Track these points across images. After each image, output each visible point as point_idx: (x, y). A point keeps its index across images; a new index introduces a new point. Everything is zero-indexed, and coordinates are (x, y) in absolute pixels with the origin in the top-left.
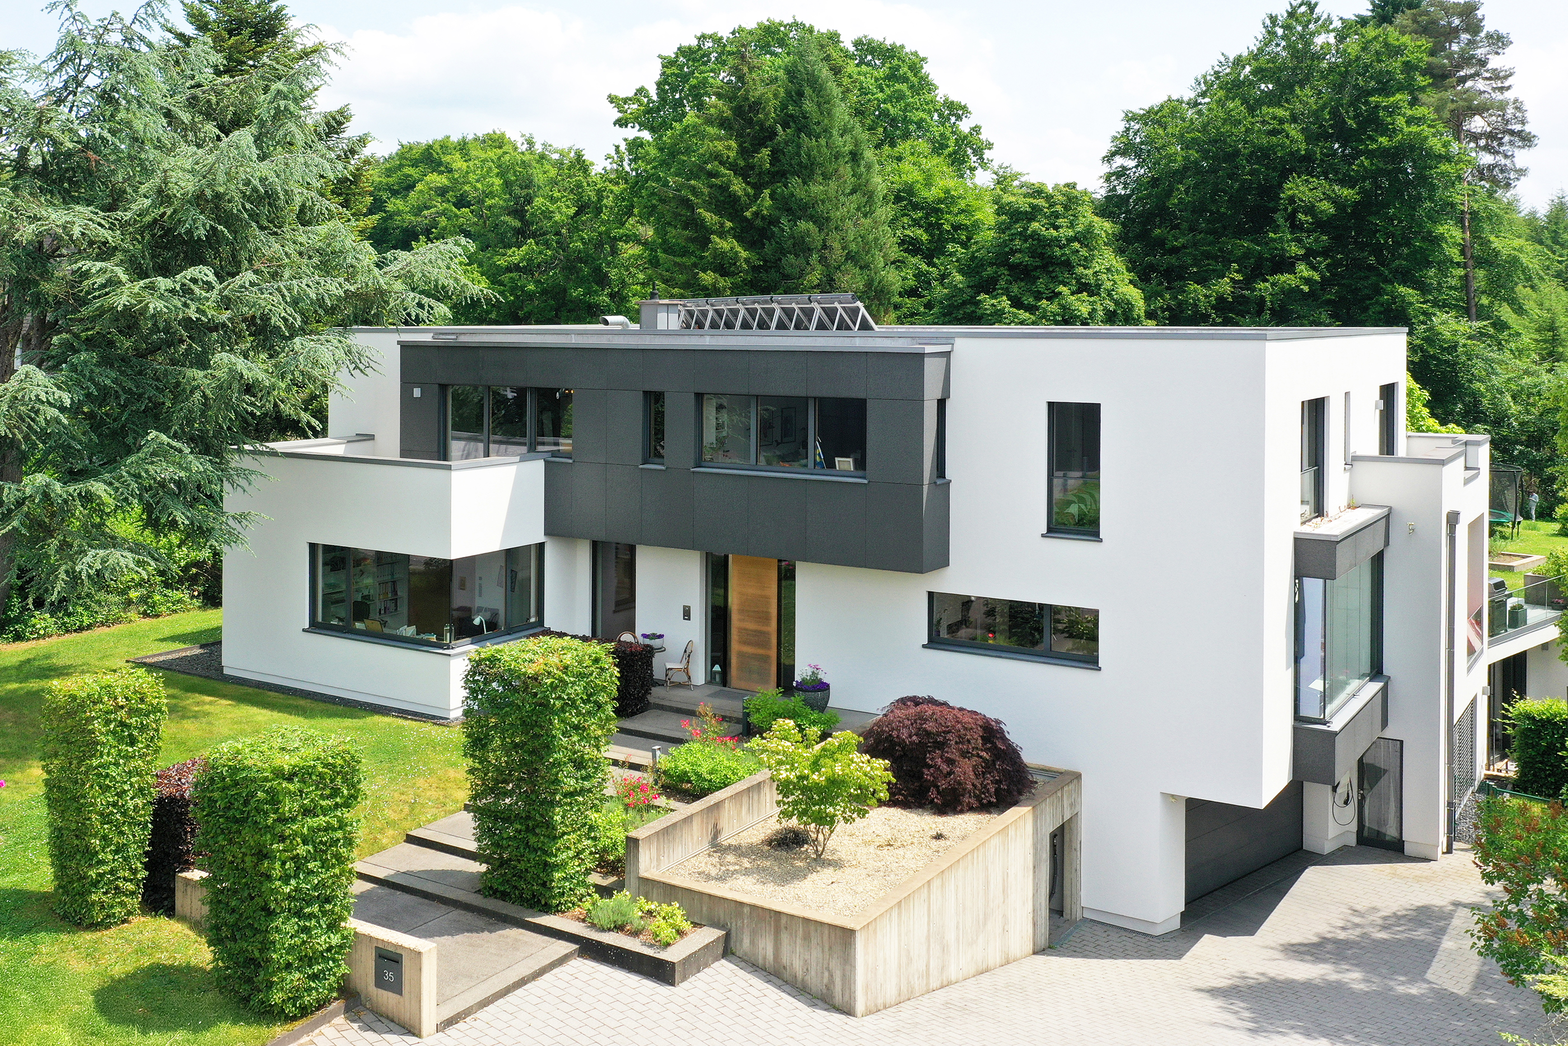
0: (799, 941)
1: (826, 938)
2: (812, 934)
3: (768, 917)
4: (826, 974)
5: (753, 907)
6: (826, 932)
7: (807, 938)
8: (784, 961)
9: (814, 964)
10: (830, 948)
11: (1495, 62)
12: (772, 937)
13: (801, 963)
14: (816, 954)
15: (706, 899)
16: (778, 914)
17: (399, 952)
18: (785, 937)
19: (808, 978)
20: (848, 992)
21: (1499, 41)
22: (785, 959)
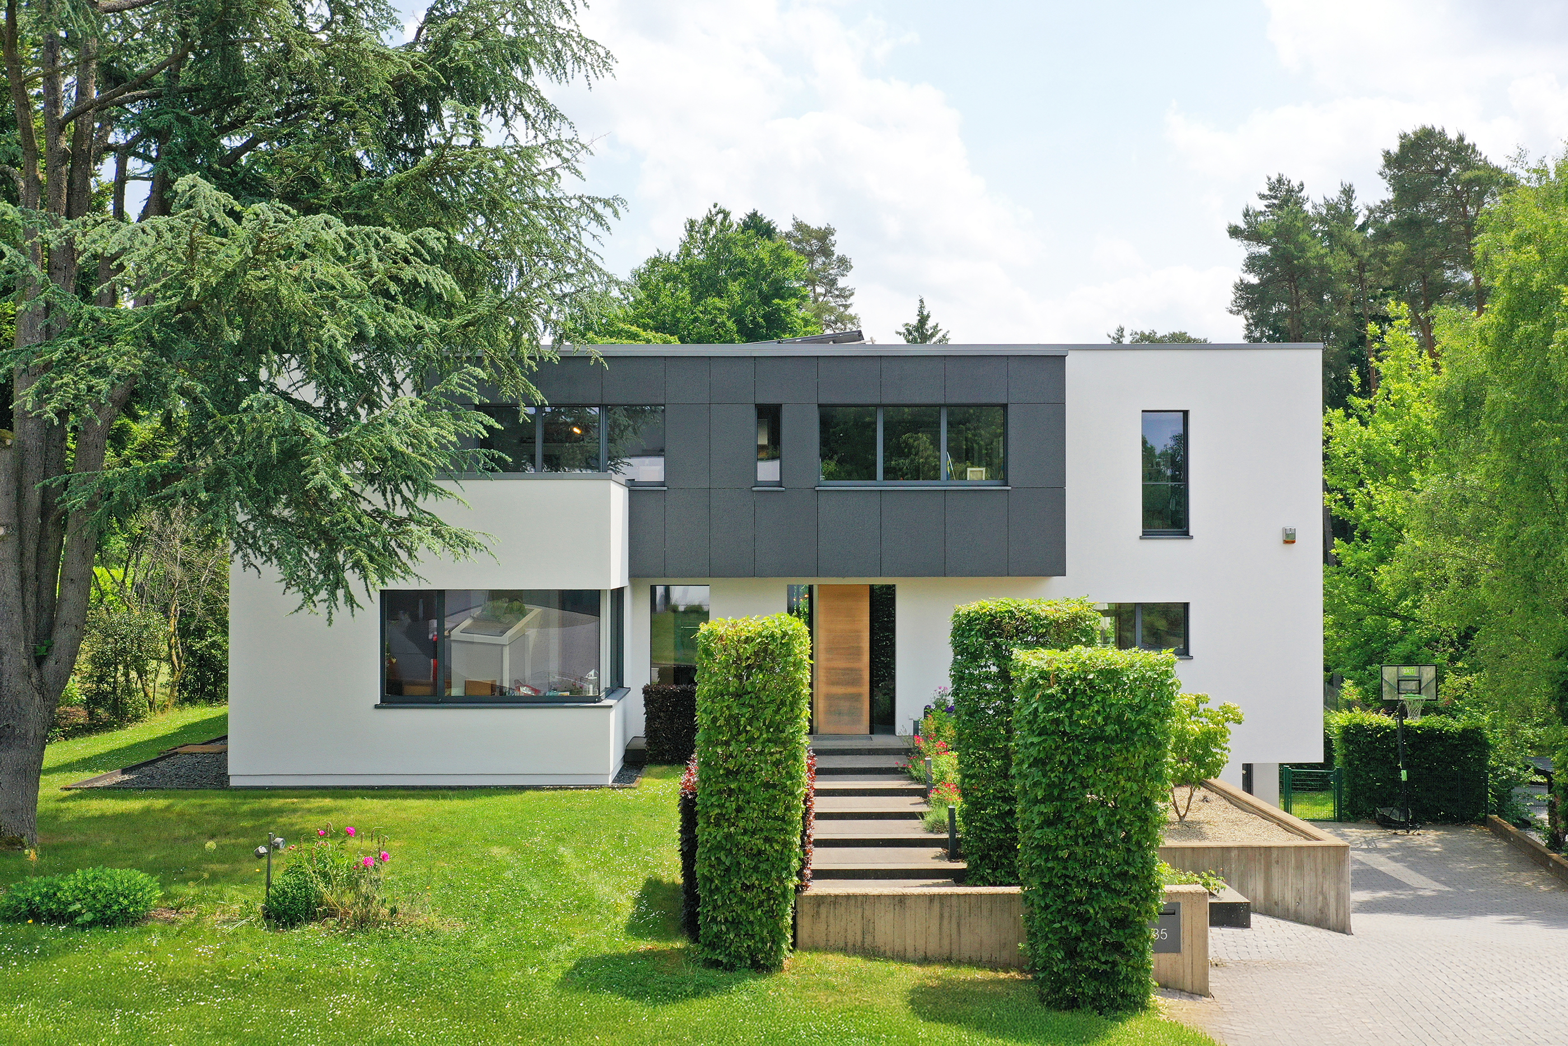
0: (1291, 871)
1: (1319, 860)
2: (1305, 860)
3: (1258, 854)
4: (1320, 898)
5: (1241, 849)
6: (1320, 855)
7: (1299, 867)
8: (1276, 897)
9: (1307, 891)
10: (1324, 870)
11: (841, 283)
12: (1262, 875)
13: (1294, 894)
14: (1309, 880)
15: (1189, 853)
16: (1269, 849)
17: (1175, 900)
18: (1276, 871)
19: (1301, 908)
20: (1342, 909)
21: (844, 264)
22: (1276, 895)
